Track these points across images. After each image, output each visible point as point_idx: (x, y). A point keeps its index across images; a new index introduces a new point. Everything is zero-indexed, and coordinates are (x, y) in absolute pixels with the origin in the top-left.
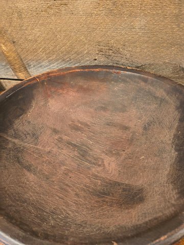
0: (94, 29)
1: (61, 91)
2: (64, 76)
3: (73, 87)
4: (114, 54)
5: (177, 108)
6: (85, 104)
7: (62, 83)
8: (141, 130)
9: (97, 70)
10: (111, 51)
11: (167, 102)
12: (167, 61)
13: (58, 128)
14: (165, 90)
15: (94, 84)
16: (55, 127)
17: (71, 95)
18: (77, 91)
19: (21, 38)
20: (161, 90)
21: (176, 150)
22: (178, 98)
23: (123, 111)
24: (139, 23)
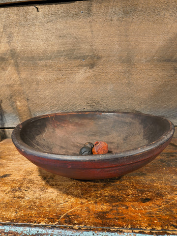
0: (84, 91)
1: (63, 125)
2: (66, 116)
3: (71, 123)
4: (96, 105)
5: (140, 123)
6: (81, 133)
7: (64, 120)
8: (122, 141)
9: (87, 113)
10: (94, 103)
11: (134, 123)
12: (127, 107)
13: (64, 146)
14: (131, 118)
15: (86, 121)
16: (61, 145)
17: (71, 128)
18: (75, 126)
19: (34, 97)
20: (129, 118)
21: (146, 140)
22: (139, 119)
23: (107, 135)
24: (110, 87)
